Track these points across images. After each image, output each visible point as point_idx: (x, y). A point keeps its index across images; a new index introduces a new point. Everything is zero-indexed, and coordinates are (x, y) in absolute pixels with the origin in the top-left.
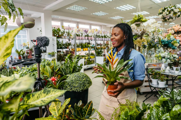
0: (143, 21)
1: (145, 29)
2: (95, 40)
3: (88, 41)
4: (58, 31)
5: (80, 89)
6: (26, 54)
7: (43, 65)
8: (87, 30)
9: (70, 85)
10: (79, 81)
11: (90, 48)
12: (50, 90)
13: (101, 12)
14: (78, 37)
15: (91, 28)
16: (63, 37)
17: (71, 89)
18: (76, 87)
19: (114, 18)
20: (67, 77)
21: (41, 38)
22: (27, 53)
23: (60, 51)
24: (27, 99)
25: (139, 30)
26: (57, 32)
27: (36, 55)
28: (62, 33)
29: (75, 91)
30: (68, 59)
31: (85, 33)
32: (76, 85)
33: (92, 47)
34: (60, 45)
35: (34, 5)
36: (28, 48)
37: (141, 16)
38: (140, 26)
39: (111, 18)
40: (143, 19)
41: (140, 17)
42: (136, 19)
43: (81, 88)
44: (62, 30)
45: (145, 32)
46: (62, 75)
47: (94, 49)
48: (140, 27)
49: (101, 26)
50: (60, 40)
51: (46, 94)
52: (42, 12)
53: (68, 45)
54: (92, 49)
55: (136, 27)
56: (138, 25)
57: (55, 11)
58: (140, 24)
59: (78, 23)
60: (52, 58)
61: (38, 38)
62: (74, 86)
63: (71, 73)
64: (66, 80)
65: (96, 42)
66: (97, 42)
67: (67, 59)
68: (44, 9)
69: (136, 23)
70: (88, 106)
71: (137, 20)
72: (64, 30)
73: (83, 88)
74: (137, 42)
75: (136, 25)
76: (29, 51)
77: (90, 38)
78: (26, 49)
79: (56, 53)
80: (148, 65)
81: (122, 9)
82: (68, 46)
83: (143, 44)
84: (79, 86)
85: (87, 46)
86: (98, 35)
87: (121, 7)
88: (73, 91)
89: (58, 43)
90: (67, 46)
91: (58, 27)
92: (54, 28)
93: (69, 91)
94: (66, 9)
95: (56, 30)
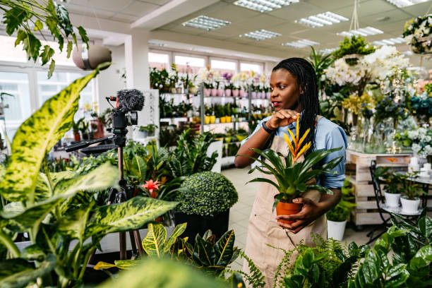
0: (364, 51)
1: (369, 70)
2: (249, 97)
3: (231, 100)
4: (163, 77)
6: (90, 128)
7: (128, 153)
8: (229, 75)
9: (189, 200)
10: (208, 191)
11: (237, 116)
12: (146, 201)
13: (263, 30)
14: (210, 90)
15: (239, 68)
16: (174, 90)
17: (191, 209)
18: (201, 205)
19: (293, 44)
20: (182, 182)
21: (128, 93)
22: (94, 126)
23: (167, 124)
24: (100, 217)
25: (354, 73)
26: (160, 78)
27: (116, 128)
28: (171, 80)
29: (200, 215)
30: (185, 142)
31: (226, 81)
32: (202, 201)
33: (241, 115)
34: (167, 108)
35: (110, 18)
36: (94, 115)
37: (359, 41)
38: (356, 63)
39: (288, 44)
40: (364, 46)
41: (356, 41)
42: (347, 47)
43: (212, 209)
44: (171, 74)
45: (369, 79)
46: (170, 178)
47: (247, 119)
48: (356, 66)
49: (263, 63)
50: (168, 97)
51: (137, 208)
52: (128, 33)
53: (185, 109)
54: (241, 119)
55: (346, 66)
56: (352, 62)
57: (157, 29)
58: (356, 59)
59: (209, 57)
60: (149, 139)
61: (120, 93)
62: (197, 203)
63: (189, 172)
64: (179, 189)
65: (250, 101)
66: (253, 102)
67: (182, 142)
69: (348, 57)
70: (225, 242)
71: (349, 50)
72: (177, 73)
73: (217, 207)
74: (350, 103)
75: (348, 61)
76: (96, 123)
77: (236, 92)
78: (92, 118)
79: (157, 127)
80: (375, 159)
81: (315, 23)
82: (185, 111)
83: (363, 109)
84: (208, 203)
85: (229, 110)
86: (256, 85)
87: (312, 17)
88: (195, 214)
89: (162, 102)
90: (182, 112)
91: (163, 68)
92: (154, 69)
93: (186, 213)
94: (182, 26)
95: (159, 73)
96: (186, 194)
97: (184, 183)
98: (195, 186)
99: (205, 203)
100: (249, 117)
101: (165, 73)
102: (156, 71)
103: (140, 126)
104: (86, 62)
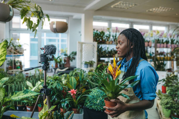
2: (156, 47)
4: (102, 35)
5: (101, 108)
6: (63, 62)
8: (143, 33)
9: (91, 101)
15: (151, 29)
16: (108, 42)
17: (91, 106)
18: (96, 105)
22: (65, 61)
23: (104, 61)
26: (100, 36)
28: (107, 37)
29: (95, 110)
32: (97, 103)
33: (150, 57)
34: (102, 53)
36: (65, 55)
44: (107, 33)
47: (153, 60)
49: (168, 26)
50: (103, 46)
52: (82, 12)
53: (114, 53)
54: (149, 60)
57: (99, 10)
59: (132, 23)
60: (89, 68)
61: (45, 46)
62: (95, 103)
64: (88, 95)
65: (156, 49)
66: (158, 49)
68: (85, 9)
72: (110, 33)
76: (66, 59)
77: (146, 44)
78: (64, 57)
79: (94, 62)
82: (114, 54)
84: (100, 104)
86: (161, 39)
88: (93, 109)
89: (99, 50)
90: (112, 55)
91: (102, 30)
92: (97, 31)
93: (89, 108)
94: (111, 8)
95: (99, 33)
96: (90, 98)
97: (91, 93)
98: (95, 94)
99: (99, 104)
100: (155, 59)
101: (103, 33)
102: (98, 32)
103: (85, 61)
104: (55, 29)
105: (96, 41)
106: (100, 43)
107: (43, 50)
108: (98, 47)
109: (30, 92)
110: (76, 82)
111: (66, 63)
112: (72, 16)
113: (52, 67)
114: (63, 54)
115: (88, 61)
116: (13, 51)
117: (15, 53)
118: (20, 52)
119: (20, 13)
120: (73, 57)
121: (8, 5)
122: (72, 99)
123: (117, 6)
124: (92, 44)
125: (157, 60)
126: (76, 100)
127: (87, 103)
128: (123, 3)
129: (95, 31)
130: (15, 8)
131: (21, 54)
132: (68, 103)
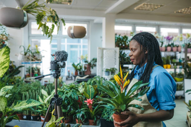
2: (186, 52)
3: (172, 54)
6: (83, 69)
8: (171, 37)
11: (175, 64)
22: (85, 68)
26: (123, 41)
31: (168, 41)
33: (179, 63)
35: (94, 9)
36: (86, 62)
47: (183, 66)
50: (126, 52)
54: (178, 67)
57: (121, 13)
59: (158, 27)
60: (111, 76)
61: (56, 53)
64: (106, 106)
65: (186, 55)
66: (188, 55)
68: (106, 12)
76: (86, 66)
77: (175, 49)
78: (84, 63)
85: (170, 61)
88: (110, 121)
89: (122, 57)
91: (126, 34)
92: (120, 35)
94: (134, 10)
95: (122, 38)
96: (108, 109)
100: (185, 66)
101: (126, 37)
102: (120, 37)
103: (106, 68)
104: (72, 35)
105: (119, 46)
106: (122, 48)
107: (54, 57)
108: (121, 53)
109: (34, 102)
110: (94, 91)
111: (86, 70)
112: (93, 20)
113: (72, 74)
114: (84, 60)
115: (109, 69)
116: (31, 58)
117: (32, 60)
118: (38, 59)
119: (36, 18)
120: (93, 64)
121: (23, 10)
122: (89, 109)
123: (141, 8)
124: (114, 50)
125: (187, 66)
126: (93, 111)
127: (104, 114)
128: (147, 5)
129: (118, 36)
130: (29, 13)
131: (40, 61)
132: (84, 114)
